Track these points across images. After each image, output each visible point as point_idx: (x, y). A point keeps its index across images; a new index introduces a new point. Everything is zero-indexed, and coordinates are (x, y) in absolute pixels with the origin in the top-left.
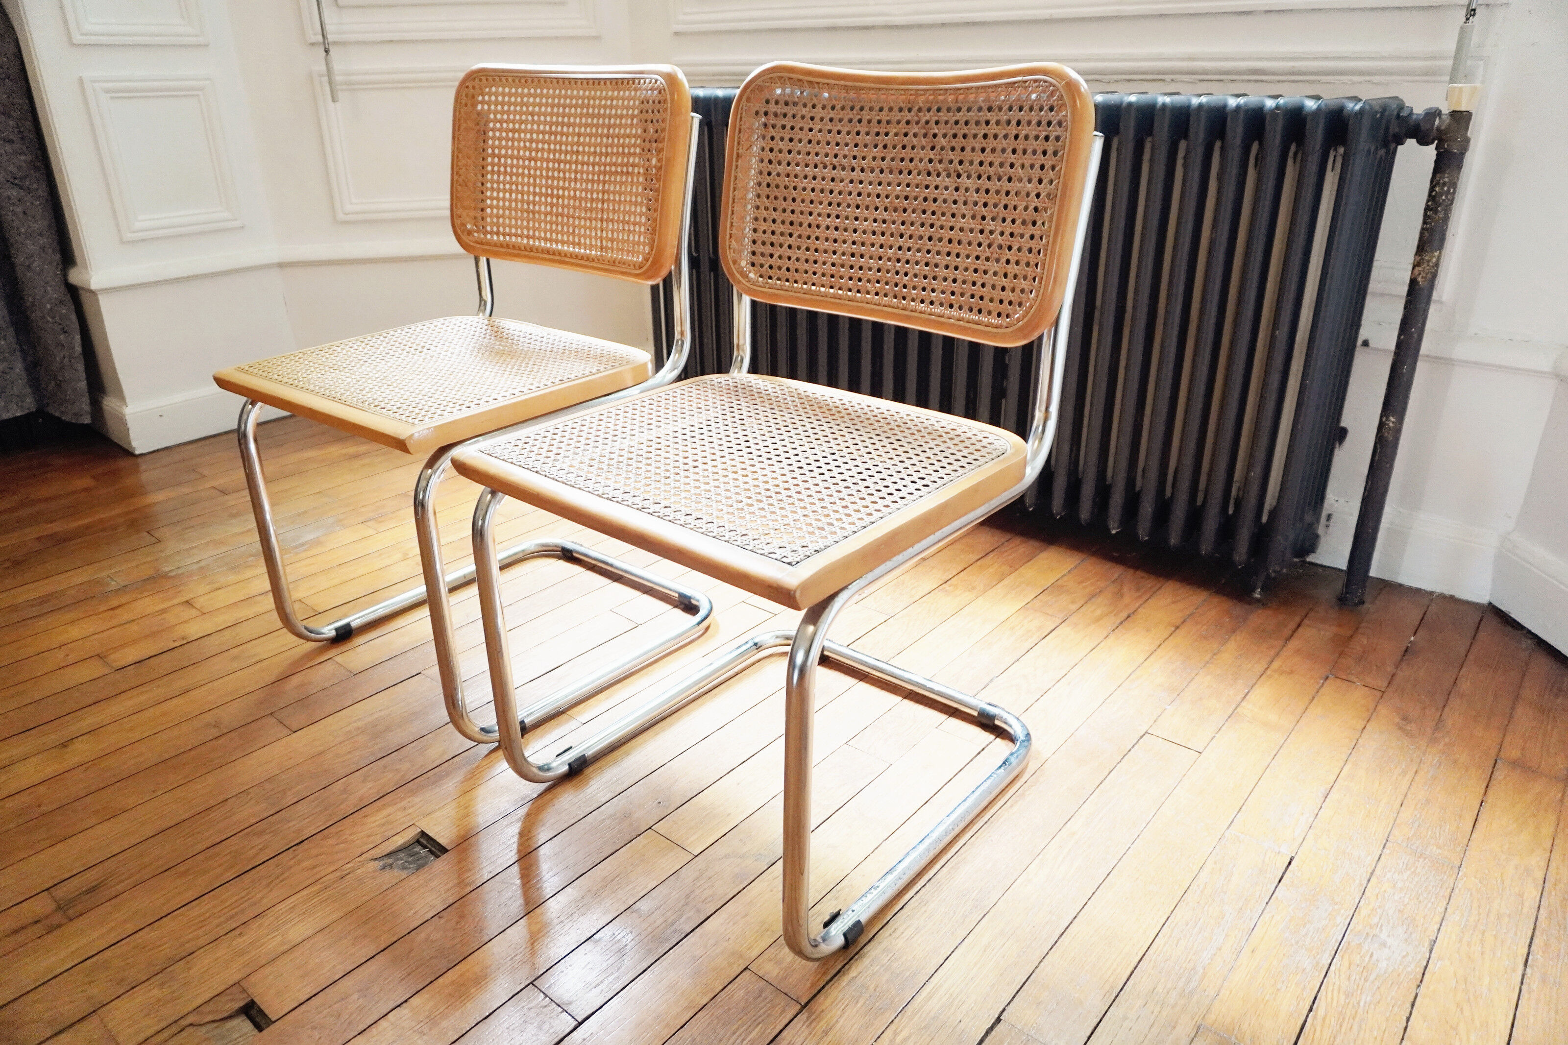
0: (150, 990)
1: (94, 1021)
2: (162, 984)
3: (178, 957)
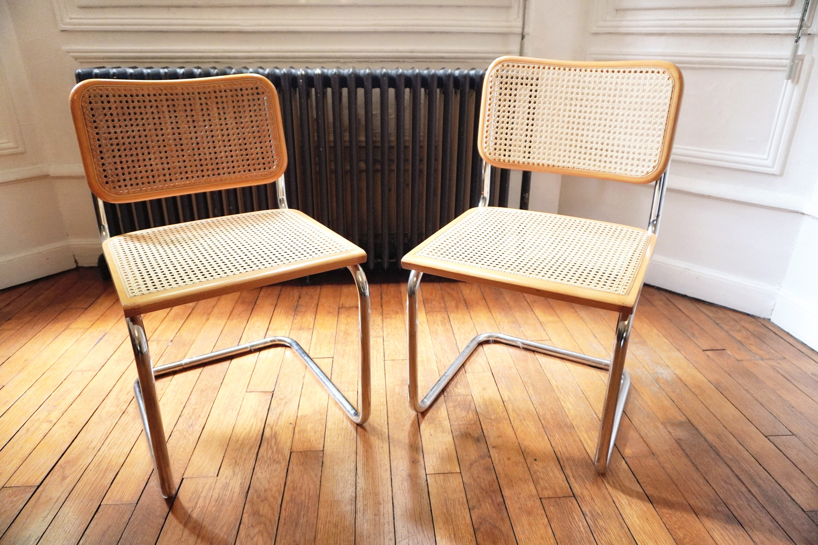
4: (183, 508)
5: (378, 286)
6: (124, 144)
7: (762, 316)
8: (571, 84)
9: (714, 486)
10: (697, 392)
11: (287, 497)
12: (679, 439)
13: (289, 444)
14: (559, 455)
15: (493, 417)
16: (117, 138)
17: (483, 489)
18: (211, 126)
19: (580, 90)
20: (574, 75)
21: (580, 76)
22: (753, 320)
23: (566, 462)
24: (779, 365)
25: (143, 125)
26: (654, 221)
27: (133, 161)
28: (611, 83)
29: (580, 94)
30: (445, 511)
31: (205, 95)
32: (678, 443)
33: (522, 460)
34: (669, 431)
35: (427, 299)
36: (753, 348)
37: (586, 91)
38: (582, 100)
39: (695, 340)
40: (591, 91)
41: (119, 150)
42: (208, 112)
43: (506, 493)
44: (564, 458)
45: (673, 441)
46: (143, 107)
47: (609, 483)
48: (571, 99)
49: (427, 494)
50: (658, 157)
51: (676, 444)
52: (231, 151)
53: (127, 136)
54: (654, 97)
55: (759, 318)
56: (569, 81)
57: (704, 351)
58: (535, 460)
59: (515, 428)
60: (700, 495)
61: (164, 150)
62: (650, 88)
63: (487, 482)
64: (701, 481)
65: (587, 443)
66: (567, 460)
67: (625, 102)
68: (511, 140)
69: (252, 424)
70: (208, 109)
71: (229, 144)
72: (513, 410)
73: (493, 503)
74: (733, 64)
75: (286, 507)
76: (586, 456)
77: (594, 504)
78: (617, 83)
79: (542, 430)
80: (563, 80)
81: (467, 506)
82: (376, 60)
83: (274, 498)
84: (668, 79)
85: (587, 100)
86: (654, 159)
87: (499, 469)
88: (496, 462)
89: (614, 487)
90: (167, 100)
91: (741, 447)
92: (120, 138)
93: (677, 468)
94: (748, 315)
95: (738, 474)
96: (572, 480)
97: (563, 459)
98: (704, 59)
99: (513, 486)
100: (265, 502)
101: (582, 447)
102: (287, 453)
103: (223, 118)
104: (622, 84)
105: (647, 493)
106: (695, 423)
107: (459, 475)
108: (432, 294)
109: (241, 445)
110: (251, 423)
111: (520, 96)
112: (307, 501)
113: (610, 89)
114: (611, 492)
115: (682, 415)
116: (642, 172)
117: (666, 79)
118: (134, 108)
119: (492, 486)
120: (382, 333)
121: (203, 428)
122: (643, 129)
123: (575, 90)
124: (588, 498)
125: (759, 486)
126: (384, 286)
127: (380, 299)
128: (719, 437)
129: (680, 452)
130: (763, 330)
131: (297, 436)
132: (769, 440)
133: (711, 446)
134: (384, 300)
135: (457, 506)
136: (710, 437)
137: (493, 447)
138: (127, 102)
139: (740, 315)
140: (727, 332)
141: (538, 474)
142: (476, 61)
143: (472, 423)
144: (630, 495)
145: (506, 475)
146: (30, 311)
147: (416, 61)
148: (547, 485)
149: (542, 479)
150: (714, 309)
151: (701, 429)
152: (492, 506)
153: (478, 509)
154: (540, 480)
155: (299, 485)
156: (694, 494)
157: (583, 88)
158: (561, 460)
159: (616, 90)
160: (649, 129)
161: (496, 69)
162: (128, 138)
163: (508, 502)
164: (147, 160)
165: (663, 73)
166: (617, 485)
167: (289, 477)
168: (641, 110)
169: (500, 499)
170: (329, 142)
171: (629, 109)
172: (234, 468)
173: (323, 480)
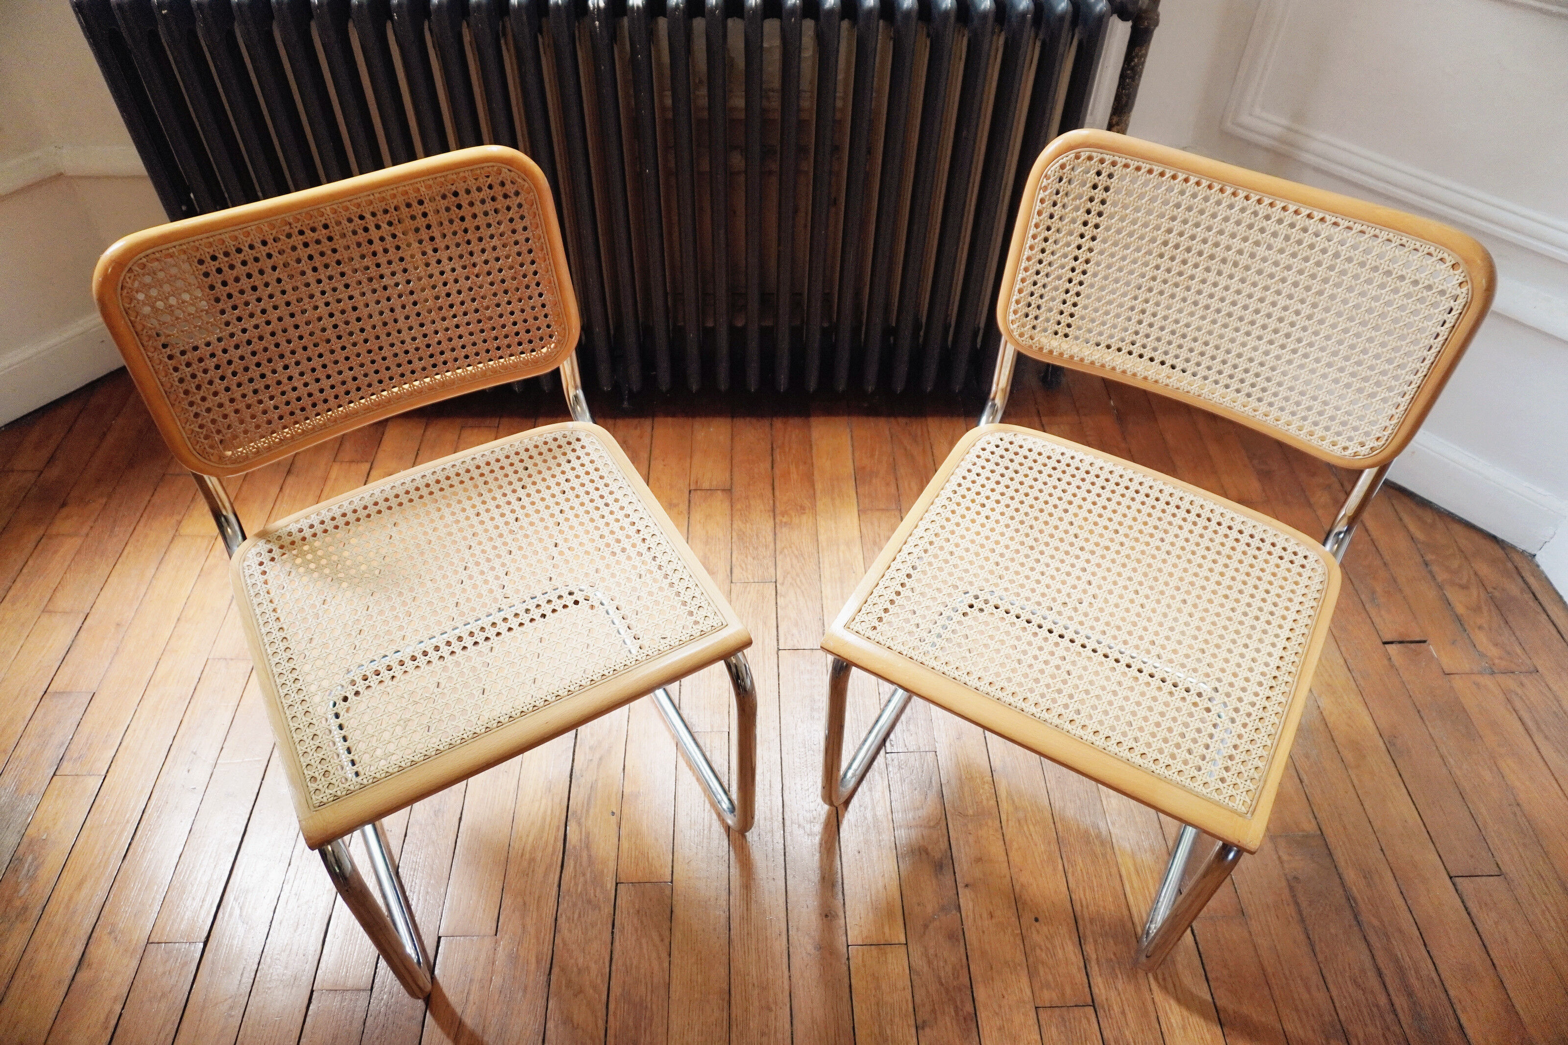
4: (448, 1005)
5: (766, 422)
6: (230, 362)
7: (1522, 546)
8: (1230, 227)
9: (1334, 993)
10: (1349, 756)
11: (616, 990)
12: (1296, 878)
13: (612, 865)
14: (1078, 908)
15: (971, 812)
16: (213, 355)
17: (941, 984)
18: (408, 282)
19: (1247, 246)
20: (1243, 210)
21: (1255, 213)
22: (1500, 553)
23: (1088, 925)
24: (1519, 691)
25: (264, 312)
27: (255, 392)
28: (1324, 251)
29: (1246, 255)
30: (876, 1030)
31: (387, 217)
32: (1291, 889)
33: (1014, 919)
34: (1279, 858)
35: (864, 468)
36: (1481, 639)
37: (1261, 251)
38: (1247, 268)
39: (1373, 613)
40: (1273, 255)
41: (222, 378)
42: (400, 253)
43: (981, 994)
44: (1086, 916)
45: (1284, 884)
46: (256, 274)
47: (1156, 978)
48: (1224, 261)
49: (848, 990)
50: (1386, 433)
51: (1286, 891)
52: (457, 326)
53: (233, 344)
54: (1415, 313)
55: (1513, 548)
56: (1226, 219)
57: (1385, 643)
58: (1037, 920)
59: (1007, 839)
60: (1307, 1012)
61: (317, 353)
62: (1412, 289)
63: (949, 968)
64: (1315, 979)
65: (1131, 882)
66: (1092, 921)
67: (1345, 302)
68: (1072, 315)
69: (545, 812)
70: (398, 248)
71: (452, 313)
72: (1009, 794)
73: (957, 1014)
75: (616, 1008)
76: (1125, 912)
77: (1123, 1022)
78: (1337, 255)
79: (1054, 847)
80: (1214, 216)
81: (913, 1022)
83: (595, 988)
84: (1461, 284)
85: (1260, 272)
86: (1378, 435)
87: (972, 936)
88: (968, 924)
89: (1164, 988)
90: (306, 245)
91: (1399, 901)
92: (219, 352)
93: (1278, 948)
94: (1494, 538)
95: (1381, 965)
96: (1094, 969)
97: (1083, 919)
99: (993, 979)
100: (581, 996)
101: (1120, 892)
102: (610, 886)
103: (433, 262)
104: (1349, 260)
105: (1218, 1004)
106: (1331, 840)
107: (904, 948)
108: (872, 456)
109: (529, 863)
110: (542, 810)
111: (1108, 229)
112: (649, 999)
113: (1318, 264)
114: (1157, 999)
115: (1311, 816)
116: (1345, 448)
117: (1456, 282)
118: (237, 280)
119: (958, 978)
120: (772, 570)
121: (460, 819)
122: (1371, 368)
123: (1236, 243)
124: (1116, 1009)
125: (1410, 994)
126: (778, 423)
127: (769, 466)
128: (1367, 875)
129: (1291, 910)
130: (1514, 588)
131: (625, 844)
132: (1454, 884)
133: (1349, 898)
134: (777, 472)
135: (897, 1020)
136: (1351, 875)
137: (967, 886)
138: (219, 271)
139: (1477, 538)
140: (1440, 587)
141: (1038, 951)
143: (932, 824)
144: (1188, 1008)
145: (983, 953)
146: (99, 481)
148: (1050, 978)
149: (1043, 963)
150: (1429, 517)
151: (1340, 855)
152: (954, 1022)
153: (931, 1027)
154: (1040, 966)
155: (635, 963)
156: (1297, 1010)
157: (1257, 243)
158: (1080, 922)
159: (1331, 268)
160: (1384, 373)
161: (1061, 162)
162: (237, 347)
163: (983, 1015)
164: (285, 381)
165: (1453, 266)
166: (1170, 986)
167: (617, 943)
168: (1376, 328)
169: (969, 1008)
170: (663, 109)
171: (1351, 319)
172: (523, 917)
173: (675, 952)
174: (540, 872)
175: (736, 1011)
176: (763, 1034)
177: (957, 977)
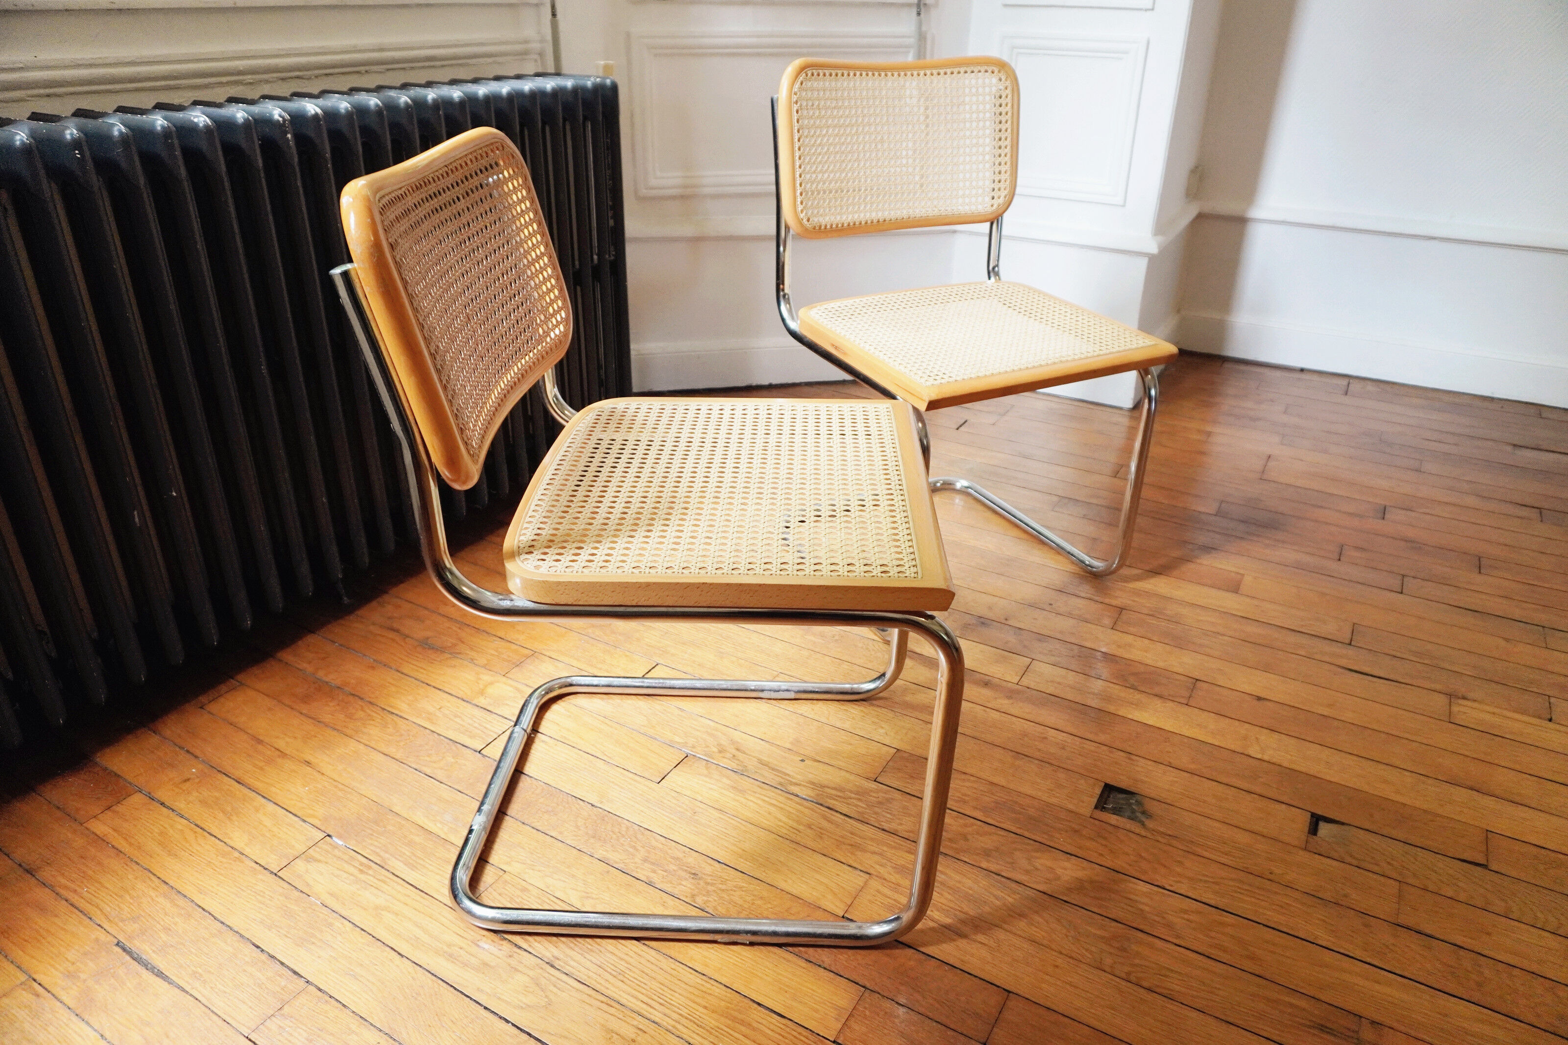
0: (1356, 900)
1: (1402, 920)
2: (1346, 896)
3: (1320, 901)
23: (1068, 589)
26: (994, 268)
47: (1117, 582)
58: (1050, 604)
74: (821, 46)
75: (994, 820)
82: (317, 72)
83: (966, 826)
98: (815, 40)
100: (968, 838)
102: (874, 786)
109: (810, 829)
110: (760, 802)
112: (997, 798)
114: (1131, 587)
131: (839, 764)
142: (481, 60)
147: (388, 70)
154: (1084, 616)
161: (800, 81)
172: (864, 851)
173: (964, 770)
174: (825, 824)
175: (1037, 754)
176: (1063, 748)
177: (1072, 650)
